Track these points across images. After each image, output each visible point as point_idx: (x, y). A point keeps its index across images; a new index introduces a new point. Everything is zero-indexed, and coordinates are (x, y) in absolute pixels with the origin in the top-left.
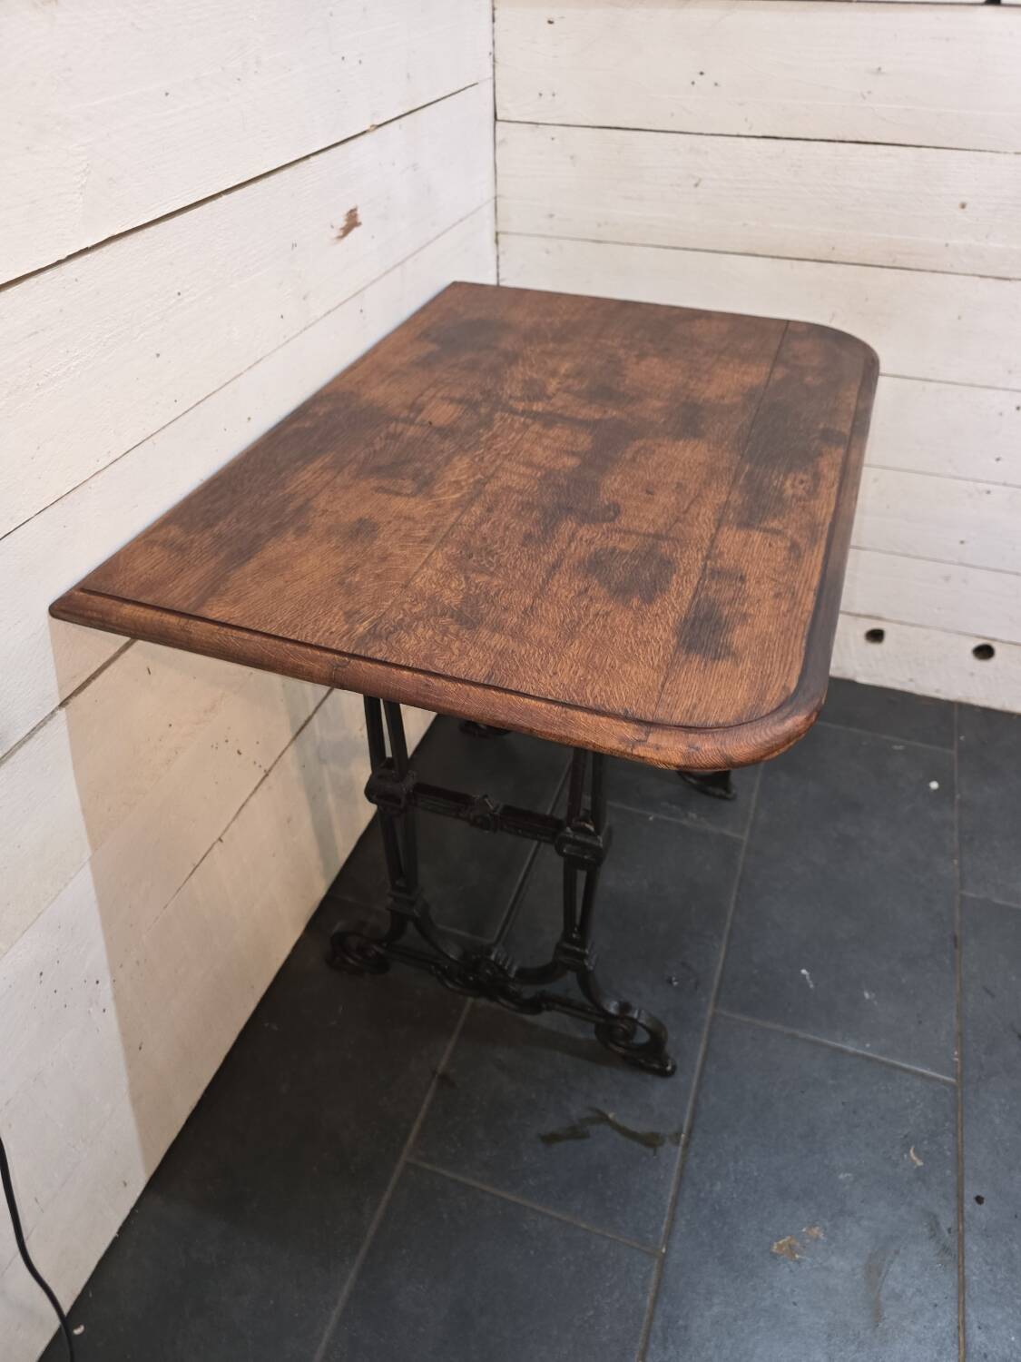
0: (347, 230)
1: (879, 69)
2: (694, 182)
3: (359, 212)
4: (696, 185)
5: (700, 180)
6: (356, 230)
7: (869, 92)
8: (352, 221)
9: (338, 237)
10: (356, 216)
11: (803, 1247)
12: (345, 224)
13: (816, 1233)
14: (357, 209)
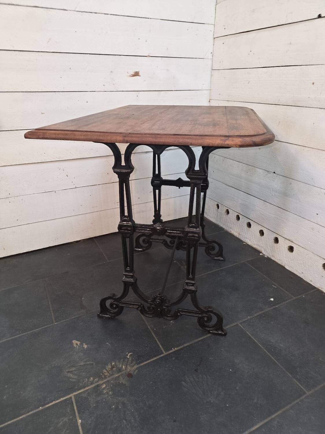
0: (134, 76)
1: (291, 43)
2: (248, 82)
3: (139, 73)
4: (248, 83)
5: (249, 81)
6: (138, 77)
7: (288, 50)
8: (136, 74)
9: (130, 76)
10: (138, 73)
11: (79, 346)
12: (133, 74)
13: (85, 346)
14: (139, 72)
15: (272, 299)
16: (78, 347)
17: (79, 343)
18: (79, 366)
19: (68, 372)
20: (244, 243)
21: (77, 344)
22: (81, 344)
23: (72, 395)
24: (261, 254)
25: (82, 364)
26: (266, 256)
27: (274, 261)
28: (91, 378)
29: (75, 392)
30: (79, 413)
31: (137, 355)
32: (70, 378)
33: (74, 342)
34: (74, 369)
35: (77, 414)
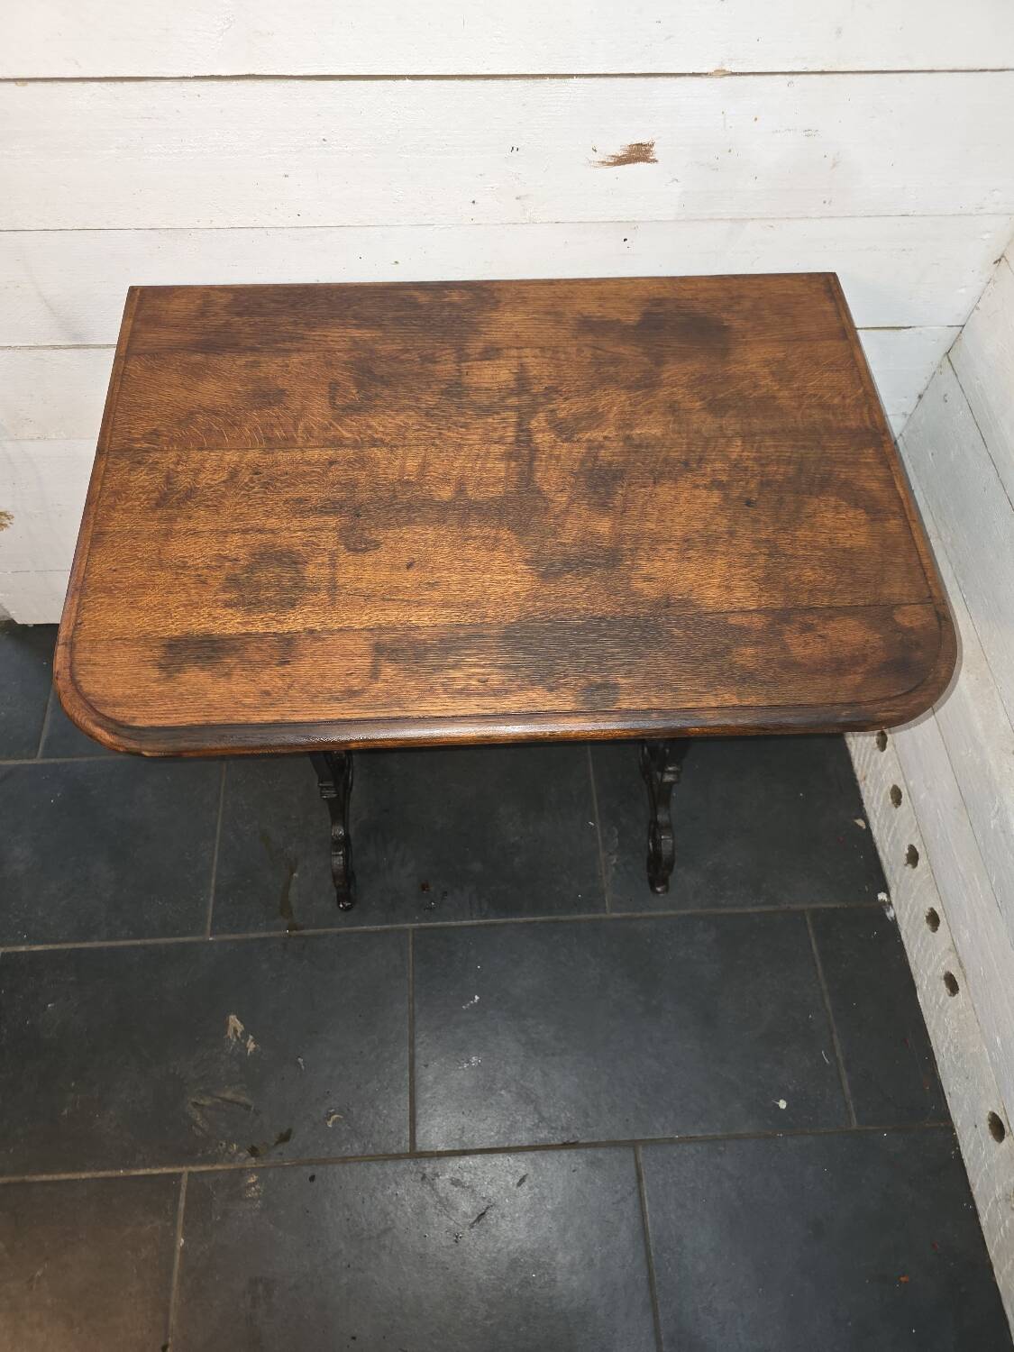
0: (621, 161)
3: (654, 149)
6: (641, 165)
8: (639, 153)
9: (603, 162)
10: (647, 151)
11: (238, 1038)
12: (620, 153)
13: (251, 1046)
14: (652, 146)
15: (783, 1104)
16: (235, 1040)
17: (240, 1027)
18: (221, 1098)
19: (195, 1105)
20: (861, 823)
21: (236, 1031)
22: (245, 1034)
23: (184, 1169)
24: (882, 896)
25: (229, 1095)
26: (890, 914)
27: (900, 948)
28: (235, 1146)
29: (193, 1165)
30: (186, 1222)
31: (349, 1128)
32: (195, 1123)
33: (234, 1022)
34: (207, 1102)
35: (180, 1221)
